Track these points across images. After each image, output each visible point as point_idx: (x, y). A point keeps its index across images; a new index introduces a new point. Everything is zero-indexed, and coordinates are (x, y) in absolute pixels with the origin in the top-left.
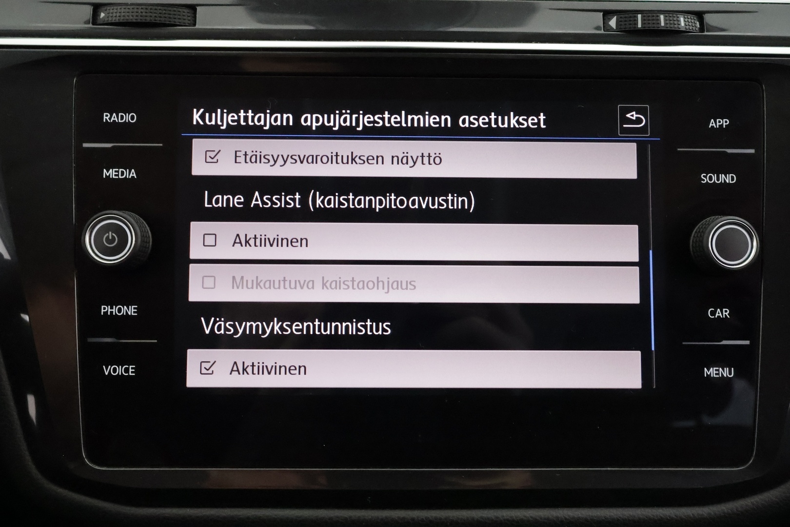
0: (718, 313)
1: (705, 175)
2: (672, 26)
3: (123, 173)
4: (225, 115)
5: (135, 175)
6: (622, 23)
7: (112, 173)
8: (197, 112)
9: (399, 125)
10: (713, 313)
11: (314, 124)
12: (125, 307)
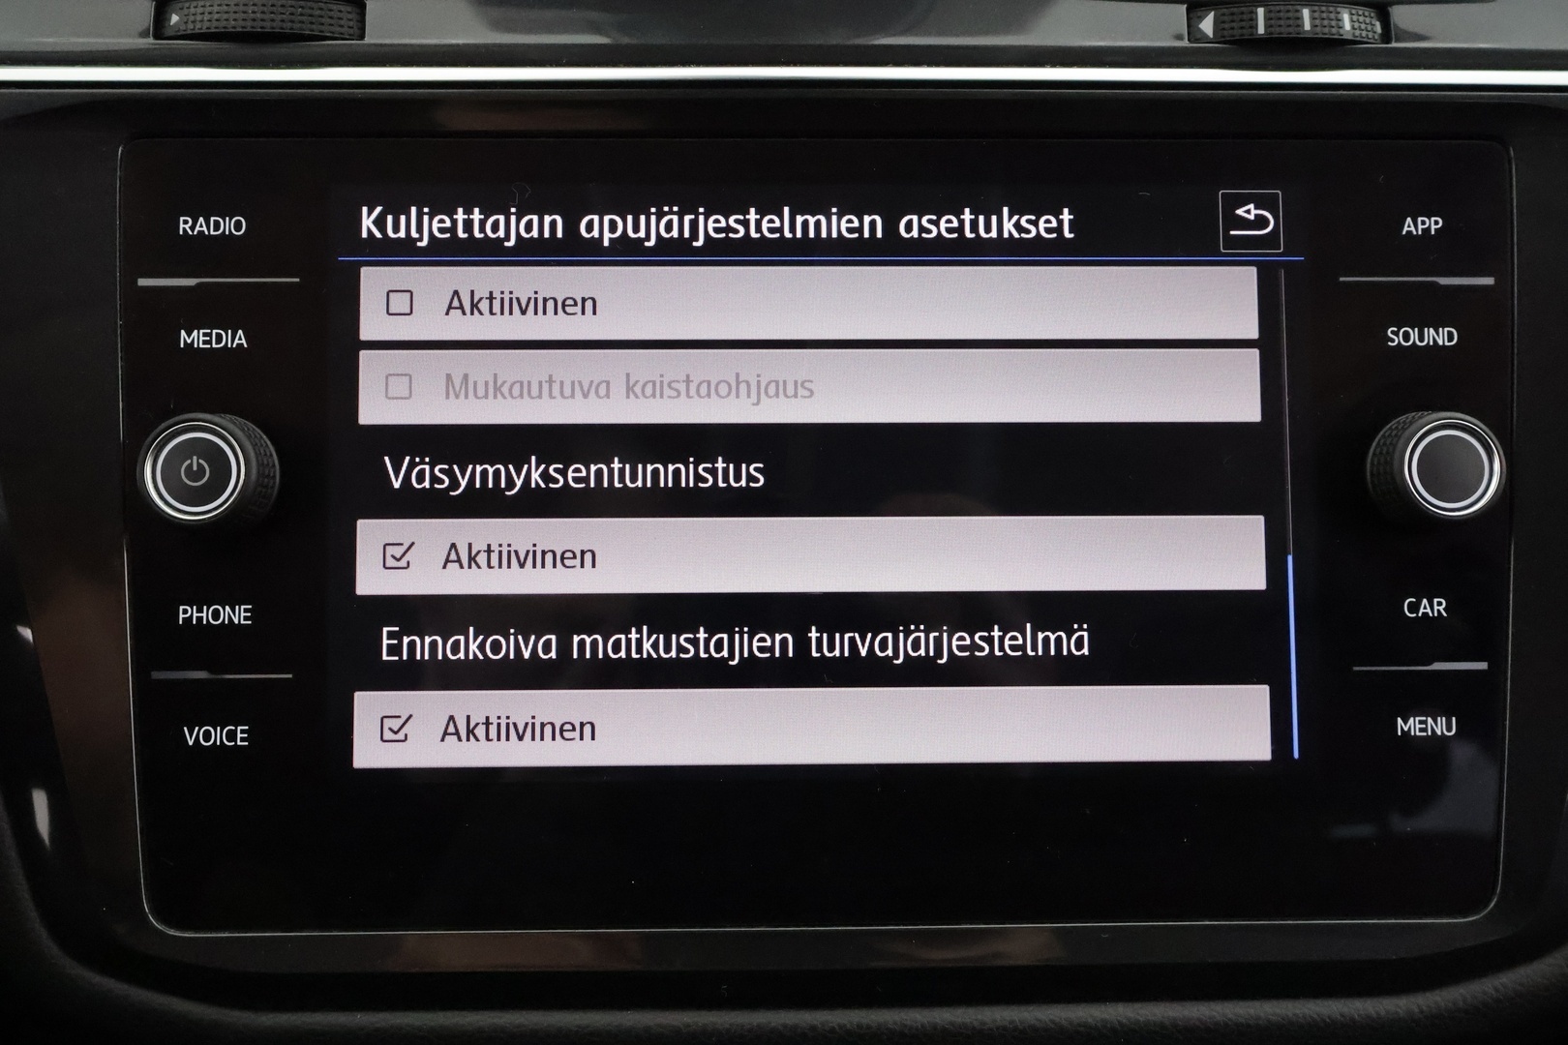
0: (1424, 607)
1: (1395, 329)
2: (1326, 30)
3: (219, 338)
4: (426, 218)
5: (244, 341)
6: (1226, 26)
7: (197, 338)
8: (369, 214)
9: (778, 235)
10: (1414, 608)
11: (607, 235)
12: (227, 608)
